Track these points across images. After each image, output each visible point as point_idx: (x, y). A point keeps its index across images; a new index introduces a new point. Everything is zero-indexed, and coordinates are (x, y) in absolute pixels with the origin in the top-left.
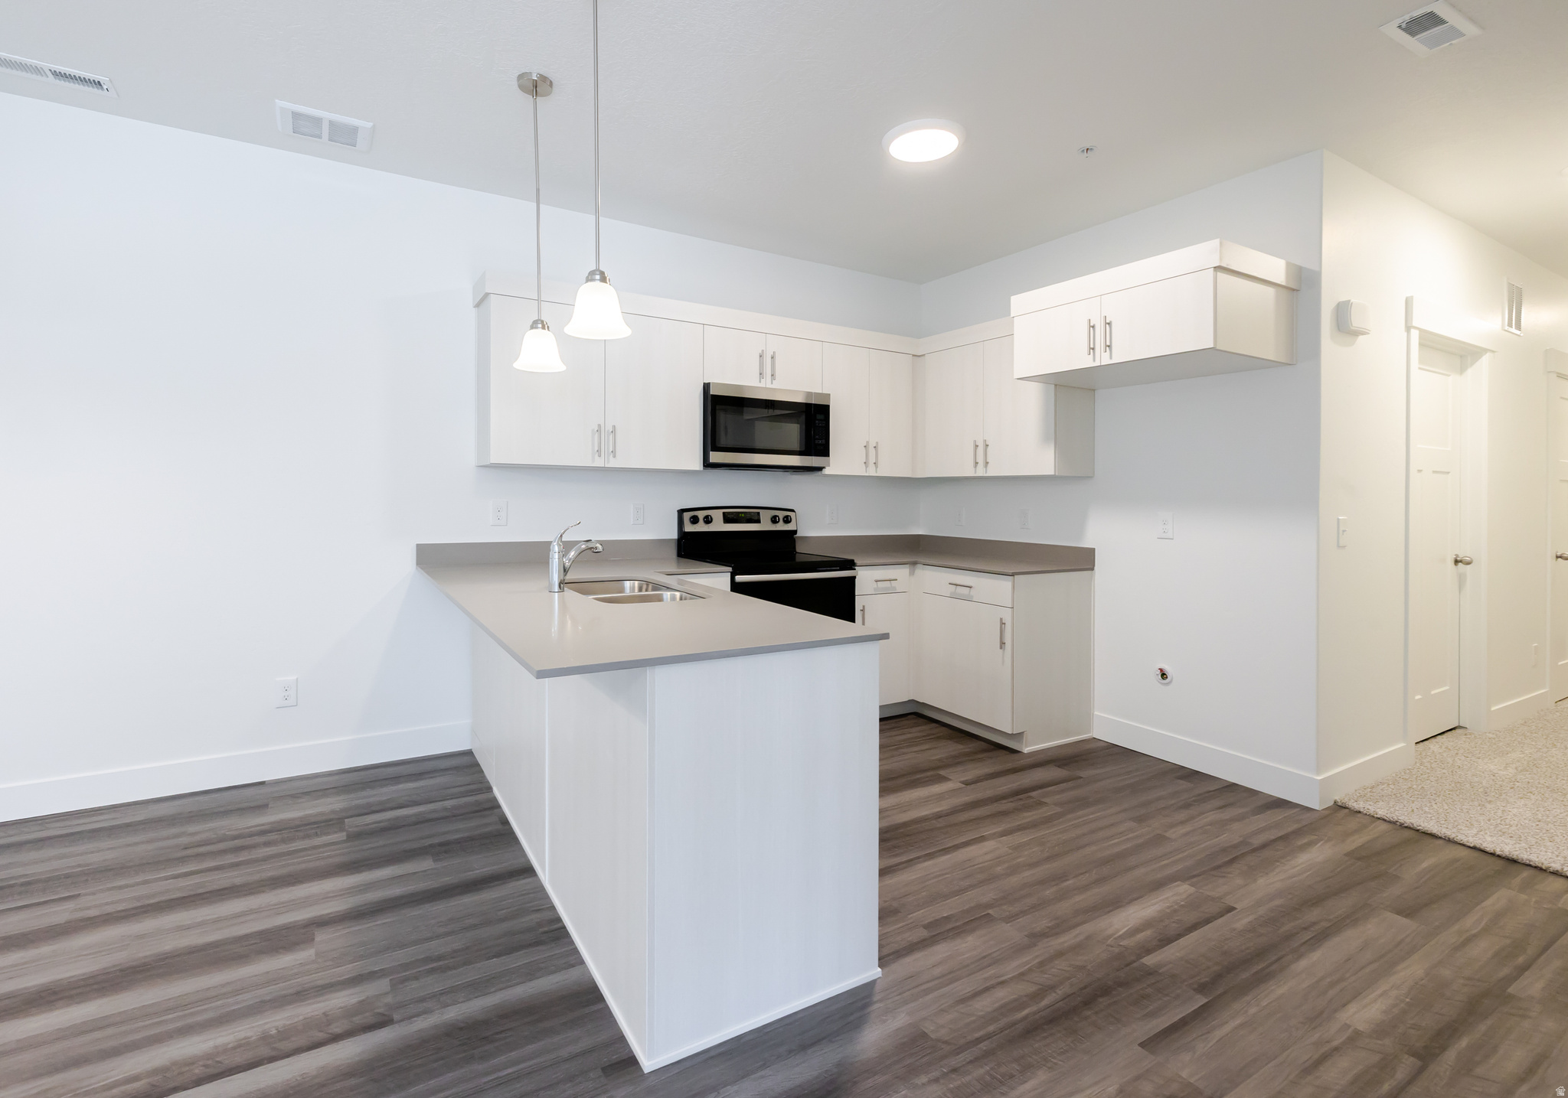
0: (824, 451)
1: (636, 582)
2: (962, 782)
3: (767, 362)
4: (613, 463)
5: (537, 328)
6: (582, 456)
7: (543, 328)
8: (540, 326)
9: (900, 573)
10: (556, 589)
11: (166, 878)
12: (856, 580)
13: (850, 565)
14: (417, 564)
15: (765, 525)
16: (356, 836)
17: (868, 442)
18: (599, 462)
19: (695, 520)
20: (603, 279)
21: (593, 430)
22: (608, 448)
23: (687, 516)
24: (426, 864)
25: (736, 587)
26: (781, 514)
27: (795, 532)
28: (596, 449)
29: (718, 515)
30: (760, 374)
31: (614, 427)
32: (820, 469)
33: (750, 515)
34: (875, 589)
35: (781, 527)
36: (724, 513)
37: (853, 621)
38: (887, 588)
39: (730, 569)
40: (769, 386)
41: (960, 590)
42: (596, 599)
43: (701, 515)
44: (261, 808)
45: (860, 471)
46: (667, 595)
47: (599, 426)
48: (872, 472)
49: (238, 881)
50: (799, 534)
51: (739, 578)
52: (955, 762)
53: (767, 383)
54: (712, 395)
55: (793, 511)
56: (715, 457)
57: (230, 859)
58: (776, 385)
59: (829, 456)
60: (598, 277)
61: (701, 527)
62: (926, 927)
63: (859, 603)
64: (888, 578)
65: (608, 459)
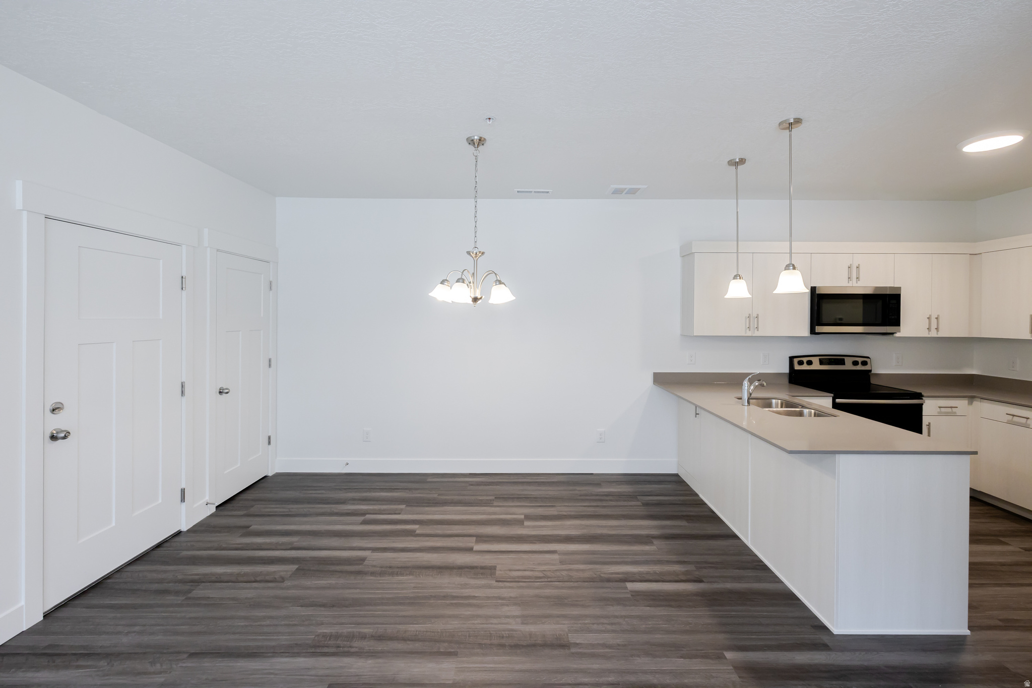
0: (897, 323)
1: (779, 401)
2: (1022, 548)
3: (853, 271)
4: (757, 334)
5: (737, 279)
6: (741, 332)
7: (740, 278)
8: (739, 278)
9: (961, 404)
10: (746, 404)
11: (581, 506)
12: (923, 406)
13: (919, 396)
14: (654, 382)
15: (848, 366)
16: (646, 504)
17: (930, 315)
18: (749, 334)
19: (801, 363)
20: (794, 268)
21: (746, 317)
22: (754, 326)
23: (796, 361)
24: (683, 523)
25: (836, 406)
26: (860, 360)
27: (871, 371)
28: (748, 326)
29: (816, 361)
30: (849, 278)
31: (758, 315)
32: (892, 334)
33: (838, 360)
34: (939, 413)
35: (860, 367)
36: (820, 359)
37: (920, 432)
38: (950, 412)
39: (832, 395)
40: (855, 285)
41: (1016, 419)
42: (769, 410)
43: (805, 360)
44: (598, 485)
45: (925, 334)
46: (806, 411)
47: (750, 314)
48: (933, 334)
49: (609, 513)
50: (872, 372)
51: (838, 401)
52: (1013, 534)
53: (853, 283)
54: (817, 294)
55: (868, 358)
56: (819, 329)
57: (599, 504)
58: (860, 284)
59: (899, 325)
60: (791, 268)
61: (805, 367)
62: (1000, 620)
63: (925, 420)
64: (950, 406)
65: (754, 332)
